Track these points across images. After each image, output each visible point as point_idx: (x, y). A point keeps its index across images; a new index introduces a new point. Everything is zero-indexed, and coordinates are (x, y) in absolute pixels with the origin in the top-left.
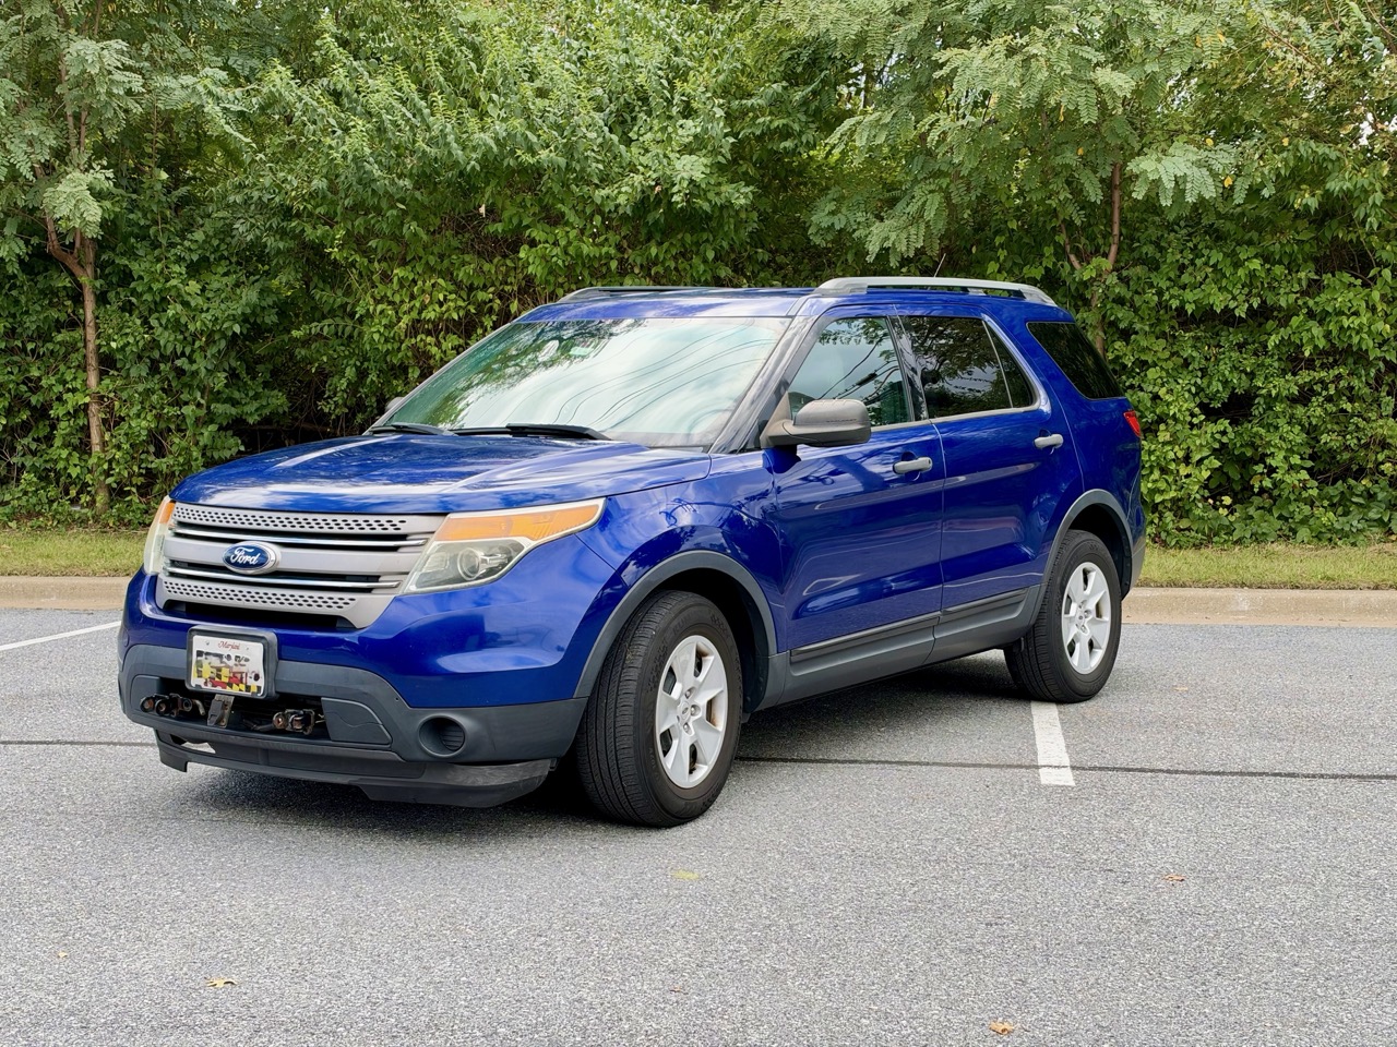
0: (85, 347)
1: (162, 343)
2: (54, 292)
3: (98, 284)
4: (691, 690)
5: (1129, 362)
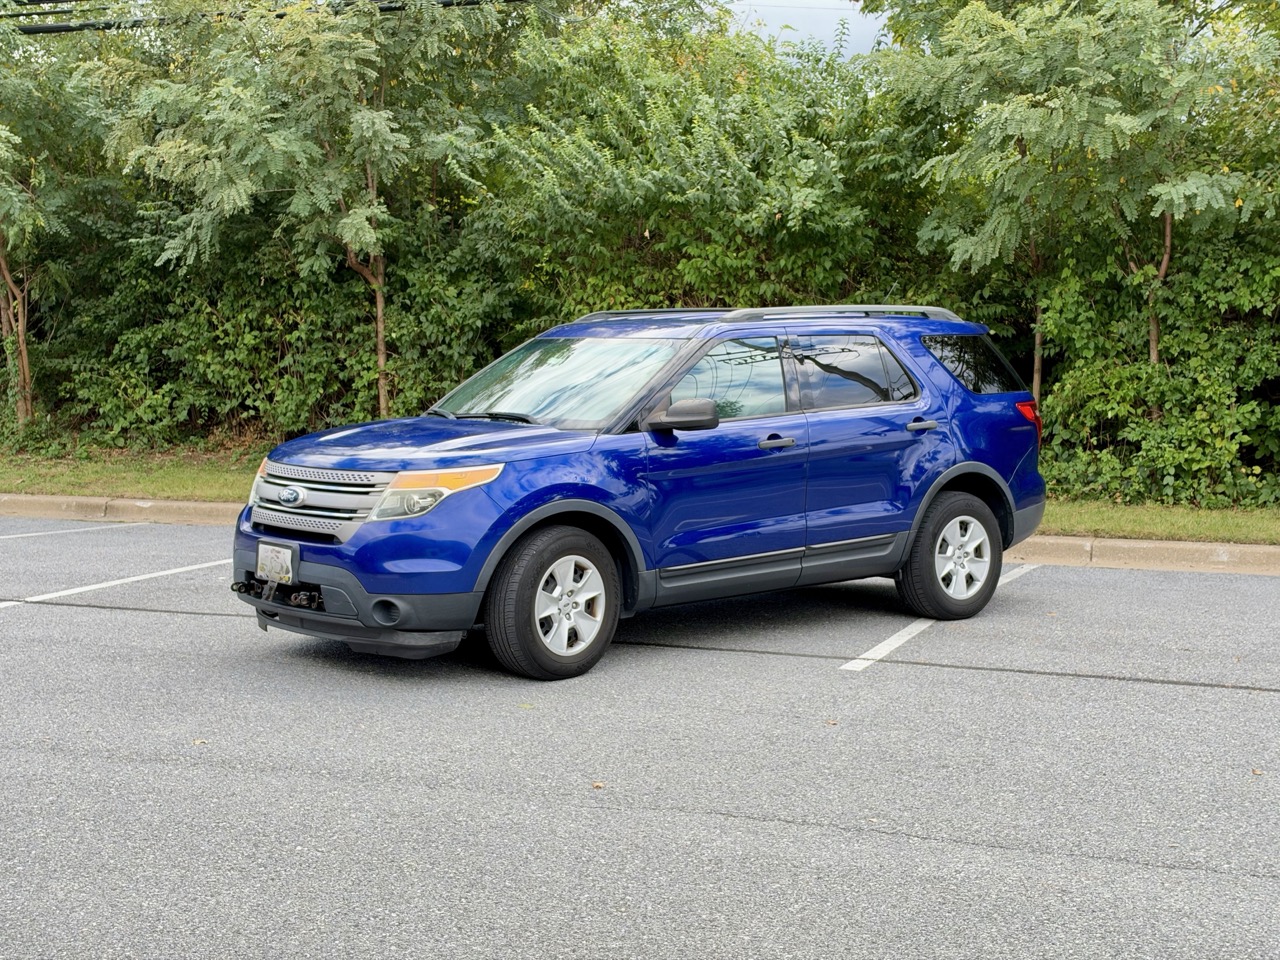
0: (377, 336)
1: (428, 334)
2: (355, 296)
3: (385, 290)
4: (572, 592)
5: (1175, 352)
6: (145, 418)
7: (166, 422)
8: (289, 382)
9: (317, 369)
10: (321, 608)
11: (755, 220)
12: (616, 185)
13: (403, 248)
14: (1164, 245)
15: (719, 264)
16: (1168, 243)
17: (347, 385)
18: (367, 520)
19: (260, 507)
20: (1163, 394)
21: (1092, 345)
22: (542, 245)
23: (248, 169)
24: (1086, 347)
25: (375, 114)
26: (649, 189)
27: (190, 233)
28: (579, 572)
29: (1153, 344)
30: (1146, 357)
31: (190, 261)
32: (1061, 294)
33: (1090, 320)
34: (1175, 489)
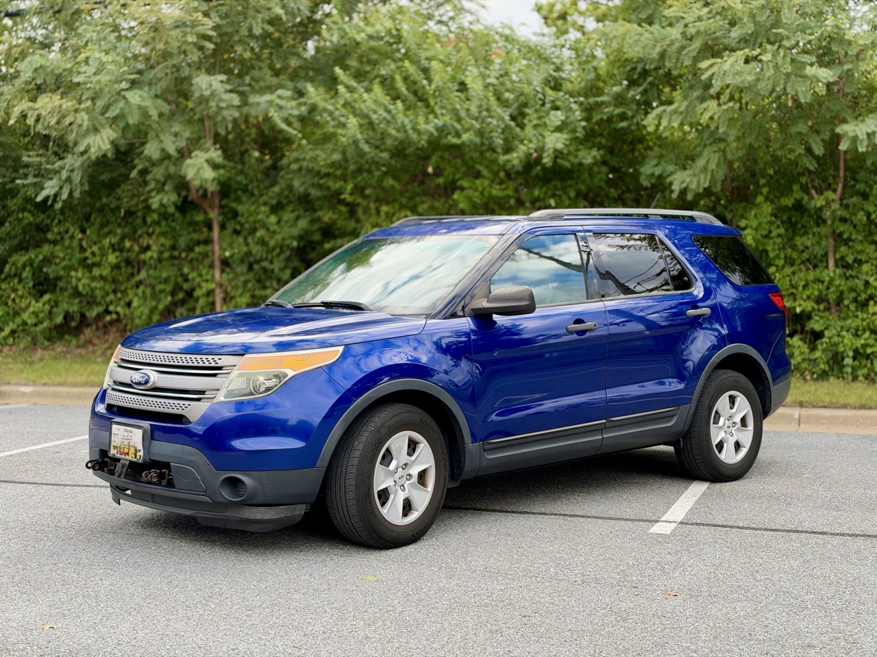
0: (213, 255)
1: (254, 252)
3: (220, 219)
4: (406, 464)
5: (850, 259)
6: (29, 322)
7: (46, 324)
8: (144, 293)
9: (166, 281)
10: (170, 484)
11: (515, 158)
12: (406, 131)
13: (234, 186)
14: (838, 176)
15: (486, 194)
16: (842, 174)
17: (190, 294)
18: (215, 401)
19: (113, 389)
20: (842, 293)
21: (782, 255)
22: (345, 181)
23: (110, 121)
24: (778, 257)
25: (212, 78)
26: (431, 134)
27: (64, 174)
28: (413, 446)
29: (831, 255)
30: (825, 264)
31: (65, 196)
32: (756, 216)
33: (779, 235)
34: (853, 368)
